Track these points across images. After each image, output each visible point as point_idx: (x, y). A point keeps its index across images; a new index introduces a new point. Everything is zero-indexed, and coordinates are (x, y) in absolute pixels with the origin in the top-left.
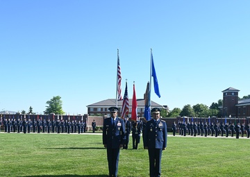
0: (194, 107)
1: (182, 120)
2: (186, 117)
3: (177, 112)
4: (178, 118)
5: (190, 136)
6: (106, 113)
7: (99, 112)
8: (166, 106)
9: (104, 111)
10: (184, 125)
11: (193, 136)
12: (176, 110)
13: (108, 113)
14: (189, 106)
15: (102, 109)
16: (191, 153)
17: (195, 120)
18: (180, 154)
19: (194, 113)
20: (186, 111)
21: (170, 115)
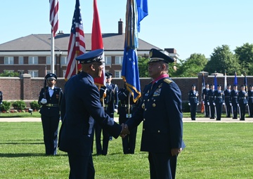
0: (238, 51)
1: (210, 82)
2: (220, 75)
3: (198, 64)
4: (201, 77)
5: (230, 120)
6: (27, 69)
7: (9, 67)
8: (171, 51)
9: (21, 62)
10: (217, 93)
11: (238, 120)
12: (195, 60)
13: (33, 67)
14: (225, 48)
15: (16, 59)
16: (238, 160)
17: (242, 82)
18: (212, 163)
19: (237, 65)
20: (218, 61)
21: (181, 71)
